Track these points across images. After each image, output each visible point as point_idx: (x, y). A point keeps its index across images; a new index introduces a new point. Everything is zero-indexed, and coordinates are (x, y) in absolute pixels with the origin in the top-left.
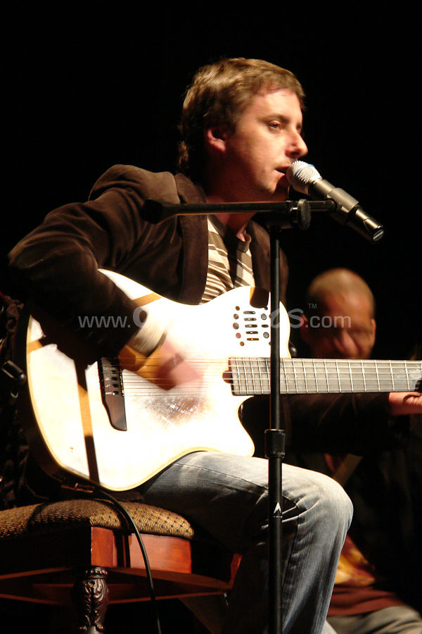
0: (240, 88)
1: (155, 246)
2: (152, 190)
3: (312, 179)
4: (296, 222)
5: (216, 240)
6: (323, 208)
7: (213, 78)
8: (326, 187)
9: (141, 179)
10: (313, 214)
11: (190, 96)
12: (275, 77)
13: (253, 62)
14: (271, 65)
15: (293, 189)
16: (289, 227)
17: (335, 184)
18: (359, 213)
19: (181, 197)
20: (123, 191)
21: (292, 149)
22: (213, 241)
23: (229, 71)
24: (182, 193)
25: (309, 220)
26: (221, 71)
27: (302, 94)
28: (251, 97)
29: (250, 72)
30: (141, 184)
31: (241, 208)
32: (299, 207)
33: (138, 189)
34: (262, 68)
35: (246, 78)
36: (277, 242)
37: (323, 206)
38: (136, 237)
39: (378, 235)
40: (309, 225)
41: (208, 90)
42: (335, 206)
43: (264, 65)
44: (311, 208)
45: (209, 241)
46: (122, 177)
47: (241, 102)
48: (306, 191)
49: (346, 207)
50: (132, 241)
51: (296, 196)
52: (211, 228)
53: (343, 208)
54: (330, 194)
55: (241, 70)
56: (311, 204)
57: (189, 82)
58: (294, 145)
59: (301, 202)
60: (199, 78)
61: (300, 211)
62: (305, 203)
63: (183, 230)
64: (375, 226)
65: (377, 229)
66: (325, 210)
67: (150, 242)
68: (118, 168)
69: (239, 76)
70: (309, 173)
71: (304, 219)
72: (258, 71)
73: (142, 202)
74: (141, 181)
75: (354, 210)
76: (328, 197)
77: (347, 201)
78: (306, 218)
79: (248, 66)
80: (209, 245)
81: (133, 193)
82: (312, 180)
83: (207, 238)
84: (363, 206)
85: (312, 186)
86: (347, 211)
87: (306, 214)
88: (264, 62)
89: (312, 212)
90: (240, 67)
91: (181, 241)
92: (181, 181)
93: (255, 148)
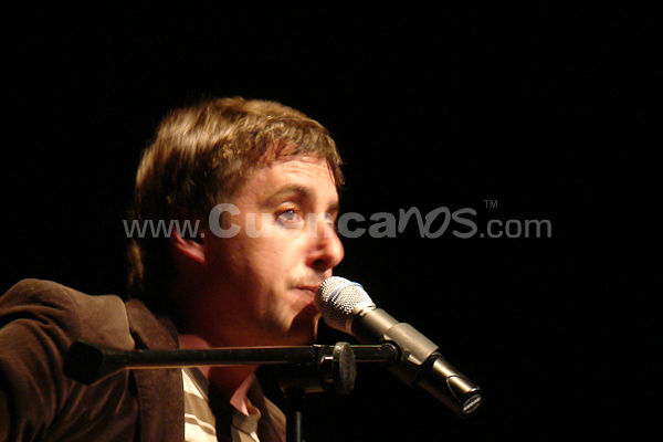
0: (228, 153)
1: (92, 416)
2: (85, 321)
3: (358, 307)
4: (330, 381)
5: (198, 407)
6: (377, 358)
7: (186, 133)
8: (383, 321)
9: (68, 302)
10: (359, 367)
11: (147, 162)
12: (290, 132)
13: (256, 106)
14: (286, 111)
15: (326, 325)
16: (319, 389)
17: (399, 316)
18: (438, 365)
19: (135, 335)
20: (34, 323)
21: (317, 254)
22: (193, 410)
23: (213, 122)
24: (137, 328)
25: (353, 377)
26: (200, 123)
27: (338, 161)
28: (245, 168)
29: (248, 124)
30: (67, 310)
31: (236, 357)
32: (337, 356)
33: (62, 319)
34: (270, 117)
35: (240, 136)
36: (299, 415)
37: (376, 355)
38: (58, 402)
39: (471, 404)
40: (353, 387)
41: (176, 154)
42: (398, 353)
43: (272, 113)
44: (357, 358)
45: (186, 408)
46: (35, 299)
47: (230, 176)
48: (348, 328)
49: (416, 356)
50: (54, 406)
51: (329, 336)
52: (190, 386)
53: (411, 358)
54: (388, 332)
55: (233, 121)
56: (356, 350)
57: (148, 135)
58: (321, 247)
59: (339, 347)
60: (163, 133)
61: (337, 363)
62: (346, 348)
63: (139, 390)
64: (467, 388)
65: (471, 394)
66: (380, 361)
67: (84, 409)
68: (29, 284)
69: (229, 132)
70: (353, 296)
71: (345, 376)
72: (261, 124)
73: (68, 341)
74: (67, 307)
75: (430, 361)
76: (386, 338)
77: (419, 346)
78: (349, 374)
79: (244, 114)
80: (186, 415)
81: (52, 325)
82: (358, 309)
83: (183, 405)
84: (445, 354)
85: (358, 319)
86: (419, 363)
87: (348, 368)
88: (276, 107)
89: (357, 363)
90: (231, 115)
91: (136, 406)
92: (135, 311)
93: (256, 254)
